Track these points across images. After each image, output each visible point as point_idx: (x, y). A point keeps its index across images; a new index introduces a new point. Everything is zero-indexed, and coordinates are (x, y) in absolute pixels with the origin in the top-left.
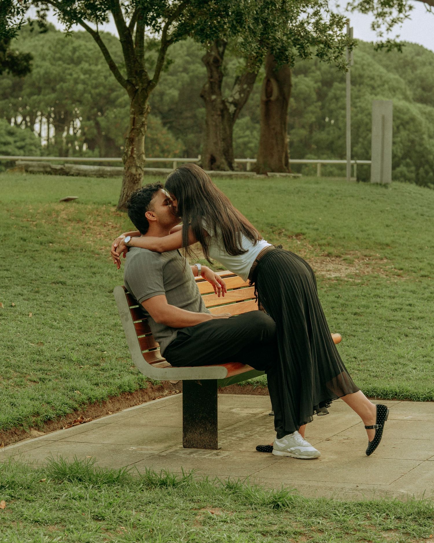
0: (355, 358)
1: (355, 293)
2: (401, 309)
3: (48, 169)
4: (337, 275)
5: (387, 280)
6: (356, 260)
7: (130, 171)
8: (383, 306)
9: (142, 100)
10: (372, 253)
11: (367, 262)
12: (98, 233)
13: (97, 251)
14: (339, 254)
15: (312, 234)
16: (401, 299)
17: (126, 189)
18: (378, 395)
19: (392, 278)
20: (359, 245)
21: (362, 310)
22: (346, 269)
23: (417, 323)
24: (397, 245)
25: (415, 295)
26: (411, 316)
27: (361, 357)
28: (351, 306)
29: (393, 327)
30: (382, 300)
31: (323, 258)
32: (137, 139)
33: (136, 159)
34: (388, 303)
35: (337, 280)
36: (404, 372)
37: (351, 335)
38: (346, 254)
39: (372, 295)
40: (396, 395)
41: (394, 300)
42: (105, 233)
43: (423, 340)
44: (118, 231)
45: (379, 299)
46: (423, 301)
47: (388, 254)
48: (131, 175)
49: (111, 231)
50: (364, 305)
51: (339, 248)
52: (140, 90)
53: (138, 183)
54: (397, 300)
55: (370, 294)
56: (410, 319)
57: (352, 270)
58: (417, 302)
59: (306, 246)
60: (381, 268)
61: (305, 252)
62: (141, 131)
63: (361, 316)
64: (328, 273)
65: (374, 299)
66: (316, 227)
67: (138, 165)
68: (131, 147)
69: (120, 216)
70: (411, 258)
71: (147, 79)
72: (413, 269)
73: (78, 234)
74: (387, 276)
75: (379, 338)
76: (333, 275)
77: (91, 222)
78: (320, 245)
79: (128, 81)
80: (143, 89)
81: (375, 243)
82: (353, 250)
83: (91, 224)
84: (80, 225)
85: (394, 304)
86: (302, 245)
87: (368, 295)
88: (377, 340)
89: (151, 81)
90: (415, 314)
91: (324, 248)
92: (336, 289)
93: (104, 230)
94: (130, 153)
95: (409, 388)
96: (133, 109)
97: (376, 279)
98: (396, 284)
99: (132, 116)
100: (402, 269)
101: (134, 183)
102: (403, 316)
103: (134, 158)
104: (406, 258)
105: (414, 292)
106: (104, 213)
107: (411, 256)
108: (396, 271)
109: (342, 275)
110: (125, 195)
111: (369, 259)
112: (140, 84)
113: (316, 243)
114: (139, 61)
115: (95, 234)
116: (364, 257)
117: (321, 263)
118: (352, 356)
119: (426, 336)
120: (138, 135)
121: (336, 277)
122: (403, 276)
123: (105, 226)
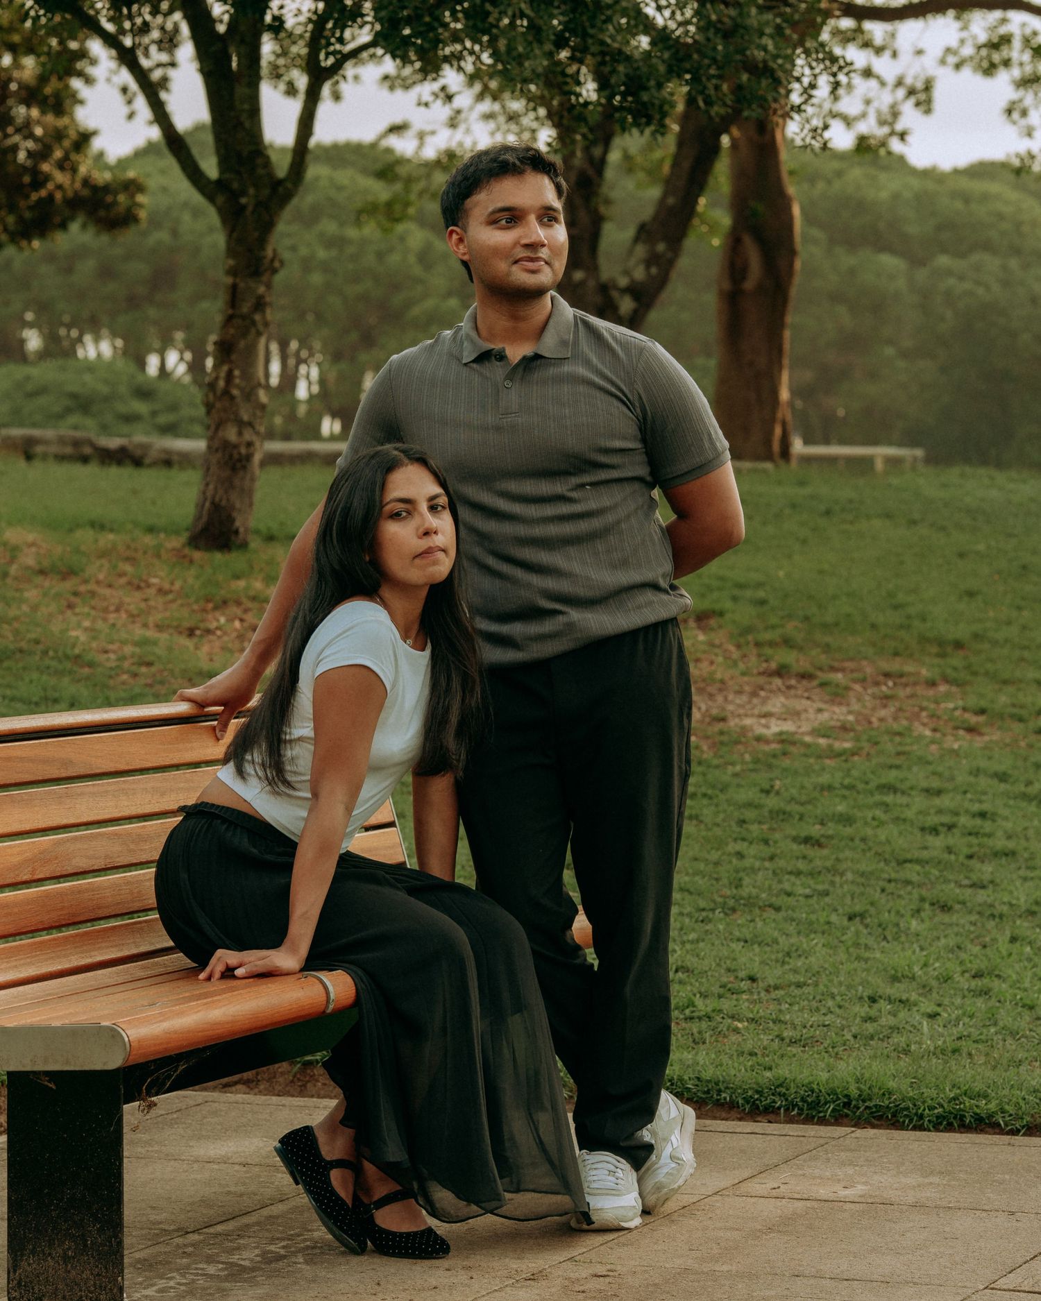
0: (752, 979)
1: (825, 779)
2: (950, 827)
3: (87, 450)
4: (788, 726)
5: (933, 742)
6: (857, 687)
7: (220, 434)
8: (898, 819)
9: (256, 234)
10: (909, 668)
11: (889, 692)
12: (112, 608)
13: (89, 657)
14: (811, 670)
15: (744, 614)
16: (959, 797)
17: (211, 487)
18: (791, 1106)
19: (950, 738)
20: (874, 645)
21: (831, 829)
22: (820, 710)
23: (987, 870)
24: (986, 646)
25: (1003, 786)
26: (976, 849)
27: (772, 975)
28: (801, 818)
29: (908, 882)
30: (903, 800)
31: (761, 680)
32: (242, 344)
33: (238, 400)
34: (914, 809)
35: (782, 742)
36: (895, 1029)
37: (770, 906)
38: (833, 669)
39: (872, 785)
40: (847, 1105)
41: (937, 801)
42: (132, 607)
43: (991, 924)
44: (173, 601)
45: (889, 799)
46: (1024, 804)
47: (955, 669)
48: (226, 446)
49: (152, 603)
50: (841, 815)
51: (814, 653)
52: (250, 208)
53: (244, 468)
54: (946, 801)
55: (867, 783)
56: (970, 857)
57: (838, 714)
58: (1006, 805)
59: (719, 646)
60: (922, 709)
61: (712, 663)
62: (254, 323)
63: (820, 845)
64: (763, 721)
65: (878, 798)
66: (761, 594)
67: (246, 418)
68: (225, 368)
69: (191, 562)
70: (1021, 681)
71: (271, 175)
72: (1015, 711)
73: (53, 607)
74: (935, 730)
75: (851, 918)
76: (775, 727)
77: (101, 577)
78: (758, 644)
79: (219, 182)
80: (259, 204)
81: (923, 640)
82: (852, 659)
83: (98, 582)
84: (68, 585)
85: (932, 811)
86: (711, 644)
87: (860, 786)
88: (845, 922)
89: (280, 182)
90: (990, 842)
91: (768, 651)
92: (770, 766)
93: (133, 600)
94: (221, 383)
95: (892, 1084)
96: (231, 262)
97: (897, 739)
98: (955, 753)
99: (229, 280)
100: (982, 712)
101: (234, 469)
102: (949, 850)
103: (232, 398)
104: (1005, 682)
105: (1002, 777)
106: (145, 553)
107: (1018, 674)
108: (967, 716)
109: (801, 728)
110: (207, 504)
111: (895, 684)
112: (251, 191)
113: (750, 638)
114: (247, 124)
115: (106, 610)
116: (881, 678)
117: (754, 694)
118: (742, 974)
119: (1005, 909)
120: (245, 334)
121: (781, 733)
122: (984, 730)
123: (139, 588)
